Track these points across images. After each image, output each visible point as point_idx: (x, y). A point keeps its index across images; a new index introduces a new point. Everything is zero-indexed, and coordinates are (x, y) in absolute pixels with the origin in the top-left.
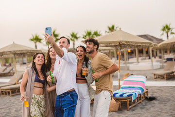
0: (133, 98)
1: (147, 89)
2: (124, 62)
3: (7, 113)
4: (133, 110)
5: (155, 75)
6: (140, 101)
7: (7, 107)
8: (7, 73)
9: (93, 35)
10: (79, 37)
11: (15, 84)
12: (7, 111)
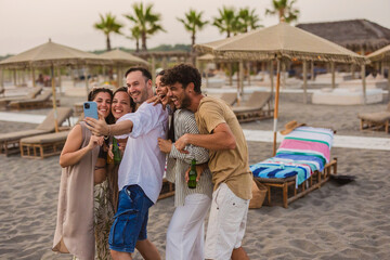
0: (299, 180)
1: (335, 159)
2: (302, 82)
3: (28, 199)
4: (296, 207)
5: (363, 120)
6: (315, 186)
7: (31, 185)
8: (41, 102)
9: (237, 18)
10: (206, 22)
11: (53, 131)
12: (29, 194)
